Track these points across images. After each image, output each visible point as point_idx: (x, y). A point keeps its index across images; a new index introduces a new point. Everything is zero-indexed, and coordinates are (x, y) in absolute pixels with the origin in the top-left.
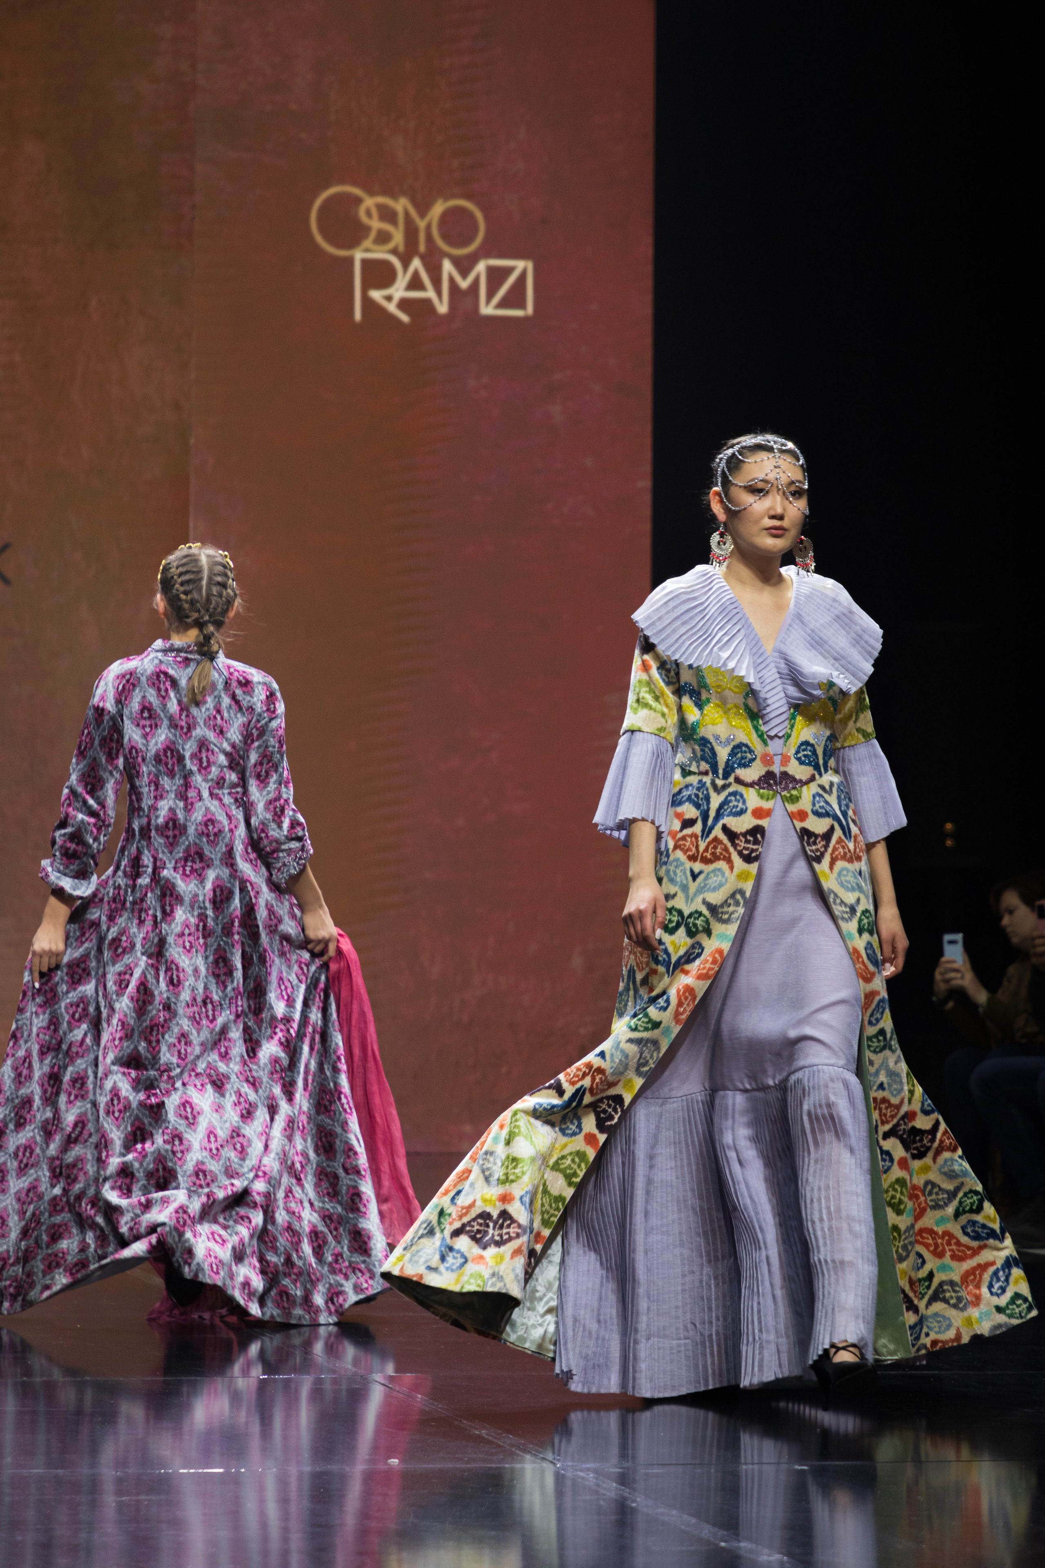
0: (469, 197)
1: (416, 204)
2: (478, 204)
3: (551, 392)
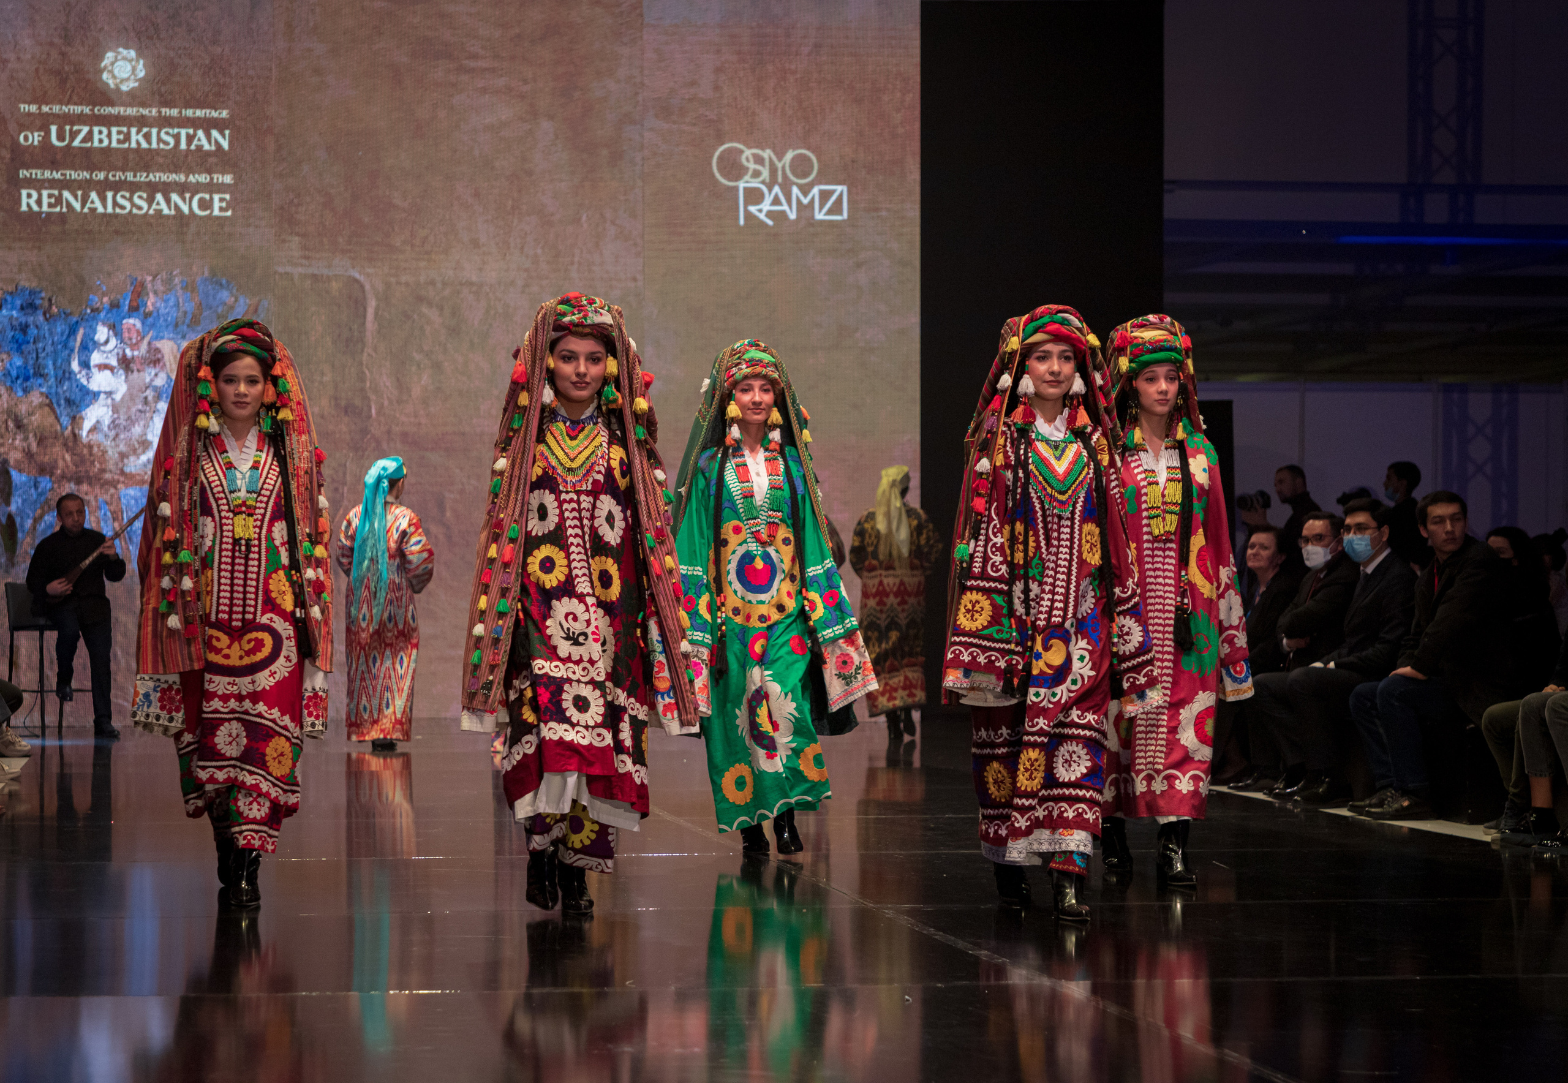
0: (808, 149)
2: (813, 152)
3: (859, 265)
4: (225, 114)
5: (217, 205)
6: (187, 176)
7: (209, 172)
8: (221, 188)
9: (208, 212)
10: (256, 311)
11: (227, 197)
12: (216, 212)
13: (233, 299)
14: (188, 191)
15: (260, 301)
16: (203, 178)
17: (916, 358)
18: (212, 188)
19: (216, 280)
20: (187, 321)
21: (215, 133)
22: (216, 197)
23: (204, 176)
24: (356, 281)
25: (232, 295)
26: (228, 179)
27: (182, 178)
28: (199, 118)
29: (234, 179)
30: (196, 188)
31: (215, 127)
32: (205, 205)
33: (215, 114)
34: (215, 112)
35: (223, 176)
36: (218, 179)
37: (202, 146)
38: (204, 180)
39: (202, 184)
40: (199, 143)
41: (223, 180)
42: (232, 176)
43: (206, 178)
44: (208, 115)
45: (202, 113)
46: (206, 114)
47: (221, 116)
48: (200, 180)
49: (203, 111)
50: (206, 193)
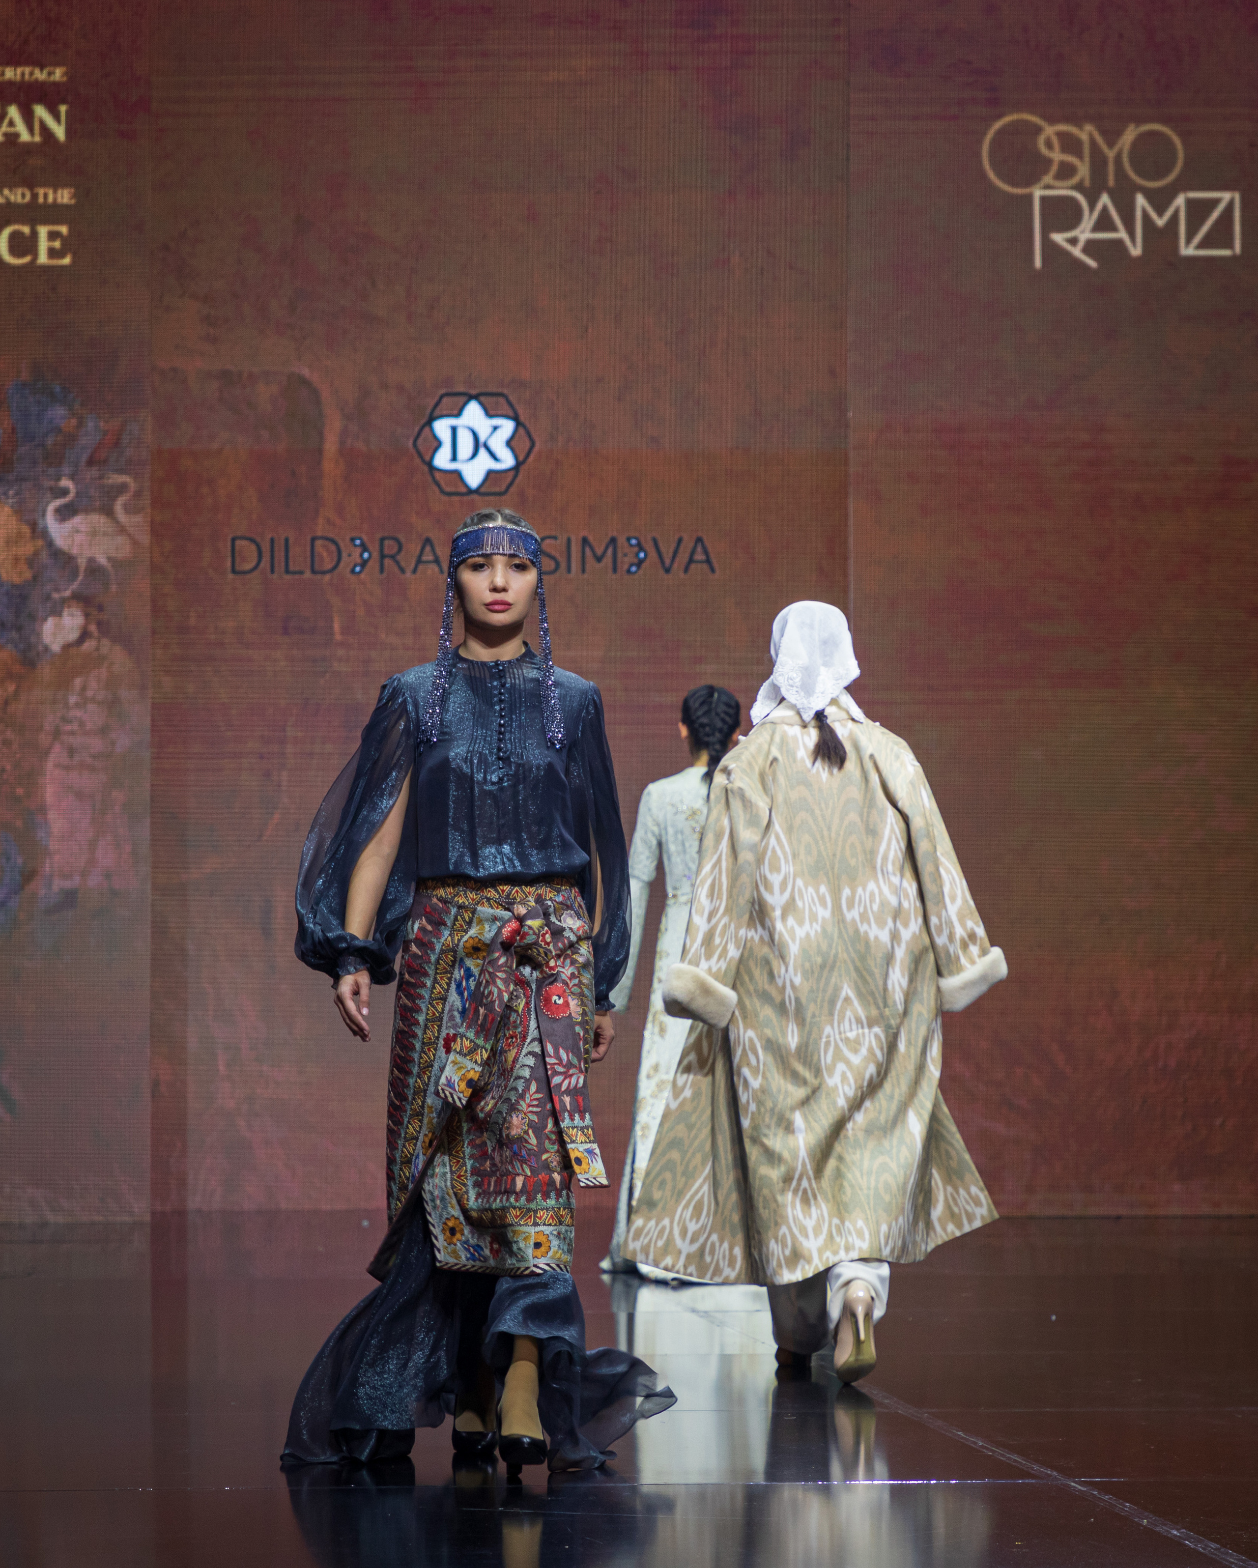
0: (1165, 120)
1: (1103, 133)
2: (1175, 127)
4: (58, 74)
5: (43, 245)
7: (30, 184)
8: (52, 213)
9: (27, 259)
10: (117, 444)
11: (64, 230)
12: (43, 258)
13: (74, 422)
15: (122, 426)
16: (18, 196)
18: (35, 213)
19: (41, 385)
21: (40, 111)
22: (43, 231)
23: (19, 191)
24: (305, 382)
25: (72, 412)
26: (65, 196)
28: (11, 83)
29: (74, 196)
30: (6, 215)
31: (41, 100)
32: (22, 245)
33: (40, 75)
34: (42, 70)
35: (55, 192)
36: (46, 196)
37: (17, 135)
38: (19, 200)
39: (16, 206)
40: (11, 130)
41: (55, 199)
42: (72, 190)
43: (23, 196)
44: (27, 77)
45: (15, 75)
46: (23, 74)
47: (52, 78)
48: (12, 198)
49: (19, 70)
50: (23, 223)
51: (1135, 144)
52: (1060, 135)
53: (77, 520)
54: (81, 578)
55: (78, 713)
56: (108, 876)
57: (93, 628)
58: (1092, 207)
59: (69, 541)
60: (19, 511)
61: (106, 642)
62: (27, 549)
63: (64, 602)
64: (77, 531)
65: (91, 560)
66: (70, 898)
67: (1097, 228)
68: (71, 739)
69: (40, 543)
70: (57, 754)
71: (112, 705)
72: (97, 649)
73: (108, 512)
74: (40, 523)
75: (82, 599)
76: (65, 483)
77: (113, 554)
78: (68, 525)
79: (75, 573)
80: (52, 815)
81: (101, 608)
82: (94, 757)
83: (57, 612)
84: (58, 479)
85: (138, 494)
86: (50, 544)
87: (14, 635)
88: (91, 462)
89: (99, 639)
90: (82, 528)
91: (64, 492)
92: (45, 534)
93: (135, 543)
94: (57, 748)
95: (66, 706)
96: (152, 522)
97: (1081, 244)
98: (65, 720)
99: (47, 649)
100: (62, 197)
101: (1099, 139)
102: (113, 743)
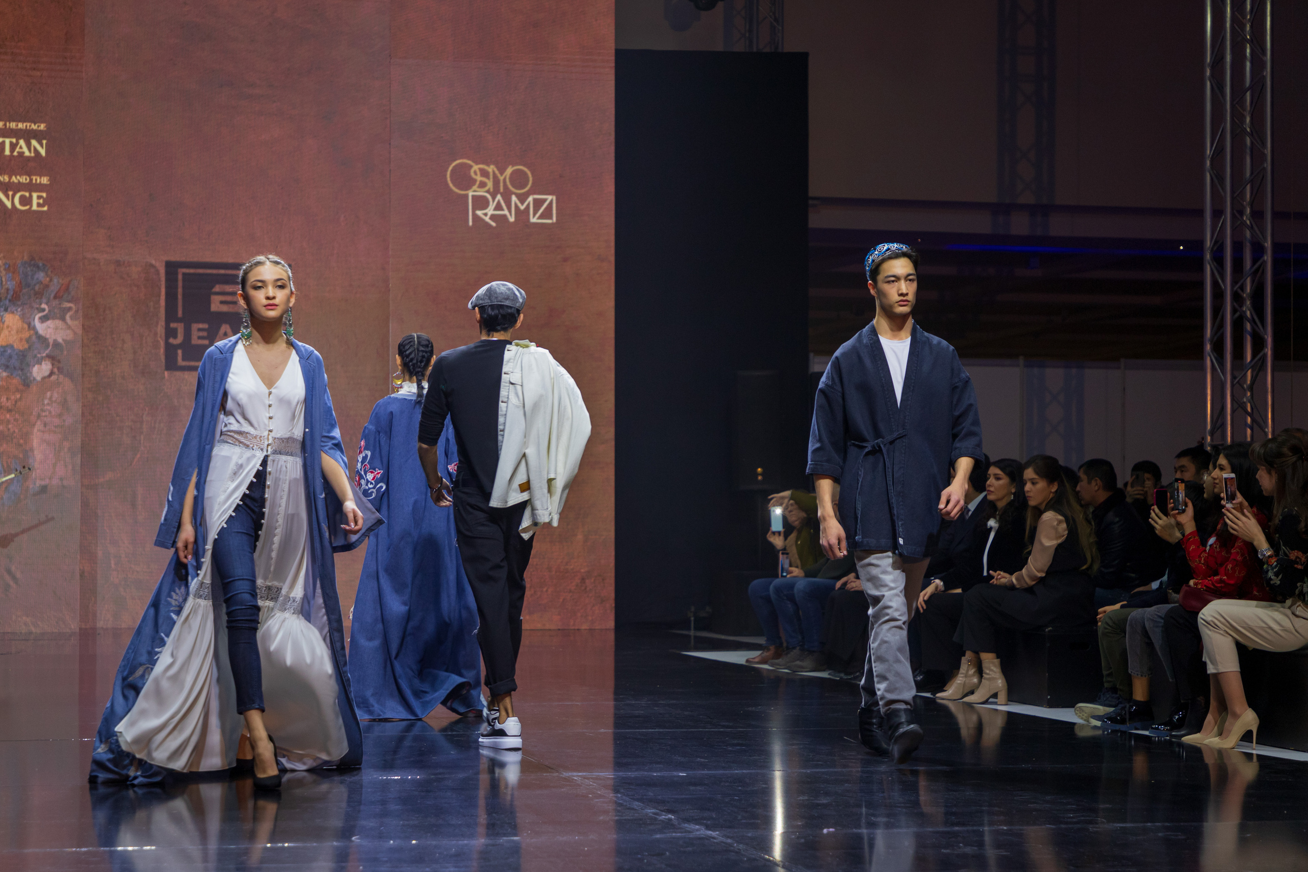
0: (524, 165)
2: (528, 168)
3: (565, 260)
4: (42, 127)
5: (35, 201)
6: (10, 178)
7: (29, 174)
8: (39, 188)
9: (27, 207)
10: (67, 289)
11: (44, 195)
12: (35, 207)
13: (48, 279)
14: (11, 190)
15: (70, 282)
16: (24, 179)
17: (611, 334)
18: (31, 187)
19: (33, 263)
20: (9, 297)
21: (34, 143)
22: (35, 195)
23: (24, 177)
24: (152, 266)
25: (47, 275)
26: (45, 180)
27: (6, 178)
28: (21, 130)
29: (49, 180)
30: (18, 187)
31: (35, 138)
32: (25, 201)
33: (34, 127)
34: (35, 125)
35: (40, 178)
36: (36, 180)
37: (23, 153)
38: (24, 181)
39: (23, 184)
40: (21, 150)
41: (40, 182)
42: (48, 178)
43: (26, 179)
44: (28, 127)
45: (23, 126)
46: (26, 126)
47: (40, 128)
48: (21, 180)
49: (25, 124)
50: (26, 191)
51: (512, 174)
52: (481, 170)
53: (49, 323)
54: (50, 347)
55: (49, 408)
56: (61, 479)
57: (56, 370)
58: (493, 201)
59: (45, 332)
60: (23, 317)
61: (61, 376)
62: (26, 335)
63: (42, 358)
64: (49, 327)
65: (55, 341)
66: (44, 489)
67: (496, 209)
68: (45, 419)
69: (32, 332)
70: (39, 425)
71: (64, 404)
72: (57, 379)
73: (63, 319)
74: (32, 324)
75: (51, 358)
76: (44, 306)
77: (65, 338)
78: (45, 325)
79: (48, 346)
80: (36, 452)
81: (59, 362)
82: (55, 427)
83: (39, 362)
84: (41, 304)
85: (77, 311)
86: (36, 333)
87: (20, 372)
88: (55, 297)
89: (58, 375)
90: (51, 326)
91: (43, 310)
92: (34, 328)
93: (75, 333)
94: (39, 423)
95: (43, 404)
96: (83, 326)
97: (489, 216)
98: (43, 410)
99: (34, 379)
100: (44, 181)
101: (497, 172)
102: (64, 421)
